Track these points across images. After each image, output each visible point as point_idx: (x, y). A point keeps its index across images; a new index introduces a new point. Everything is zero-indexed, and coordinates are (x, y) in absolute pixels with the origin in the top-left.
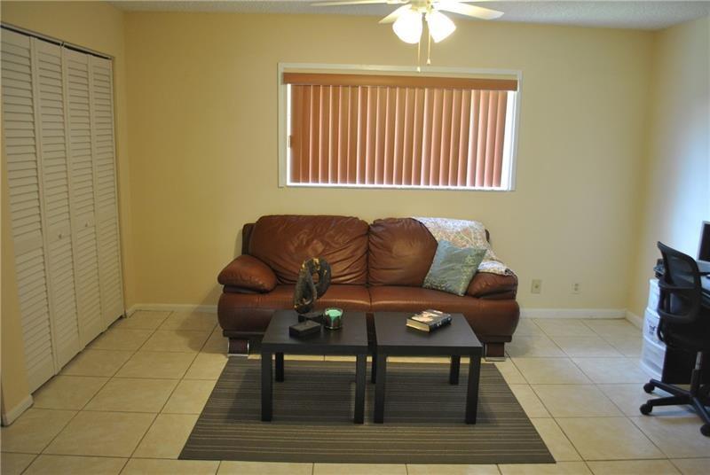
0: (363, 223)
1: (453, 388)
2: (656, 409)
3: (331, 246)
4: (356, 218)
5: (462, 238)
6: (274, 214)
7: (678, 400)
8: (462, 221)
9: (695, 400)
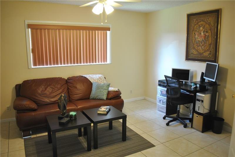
0: (64, 79)
1: (111, 131)
2: (170, 124)
3: (55, 89)
4: (61, 78)
5: (99, 81)
6: (29, 79)
7: (174, 120)
8: (98, 75)
9: (179, 119)
